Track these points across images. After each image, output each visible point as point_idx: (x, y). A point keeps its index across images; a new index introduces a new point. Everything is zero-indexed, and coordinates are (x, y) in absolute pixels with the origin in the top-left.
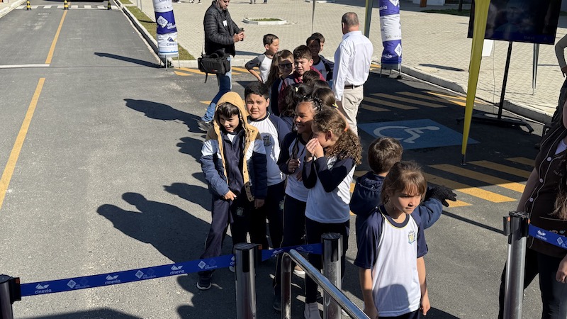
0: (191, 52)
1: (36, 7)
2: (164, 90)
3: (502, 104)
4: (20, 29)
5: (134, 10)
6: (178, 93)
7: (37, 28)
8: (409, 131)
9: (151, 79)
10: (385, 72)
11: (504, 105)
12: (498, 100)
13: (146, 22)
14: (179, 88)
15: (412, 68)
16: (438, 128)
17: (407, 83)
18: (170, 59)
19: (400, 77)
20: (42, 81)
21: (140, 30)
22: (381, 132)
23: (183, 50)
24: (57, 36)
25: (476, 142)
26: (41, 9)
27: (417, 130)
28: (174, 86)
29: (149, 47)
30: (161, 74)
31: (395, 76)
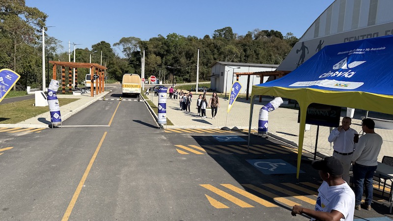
0: (172, 122)
1: (107, 99)
2: (159, 139)
3: (316, 153)
4: (99, 109)
5: (150, 102)
6: (164, 140)
7: (107, 109)
8: (271, 165)
9: (153, 134)
10: (260, 135)
11: (317, 154)
12: (314, 152)
13: (154, 107)
14: (165, 138)
15: (273, 133)
16: (285, 164)
17: (270, 140)
18: (163, 125)
19: (267, 137)
20: (106, 133)
21: (151, 111)
22: (258, 164)
23: (169, 120)
24: (115, 113)
25: (304, 172)
26: (109, 100)
27: (275, 164)
28: (163, 137)
29: (154, 119)
30: (158, 131)
31: (265, 137)
